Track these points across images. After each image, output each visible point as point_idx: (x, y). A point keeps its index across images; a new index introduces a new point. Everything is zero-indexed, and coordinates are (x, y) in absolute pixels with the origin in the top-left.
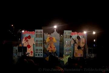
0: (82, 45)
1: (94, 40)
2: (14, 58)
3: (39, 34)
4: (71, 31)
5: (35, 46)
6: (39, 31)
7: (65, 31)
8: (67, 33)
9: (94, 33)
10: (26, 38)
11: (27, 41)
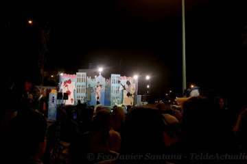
0: (132, 92)
1: (148, 87)
2: (50, 107)
3: (81, 77)
4: (119, 75)
5: (76, 92)
6: (81, 74)
7: (112, 75)
8: (115, 77)
9: (148, 78)
10: (65, 83)
11: (67, 86)
